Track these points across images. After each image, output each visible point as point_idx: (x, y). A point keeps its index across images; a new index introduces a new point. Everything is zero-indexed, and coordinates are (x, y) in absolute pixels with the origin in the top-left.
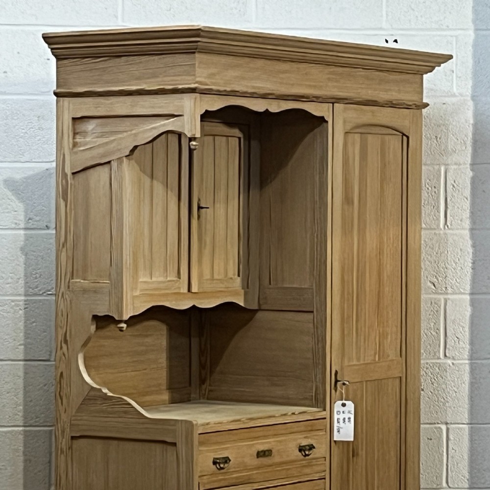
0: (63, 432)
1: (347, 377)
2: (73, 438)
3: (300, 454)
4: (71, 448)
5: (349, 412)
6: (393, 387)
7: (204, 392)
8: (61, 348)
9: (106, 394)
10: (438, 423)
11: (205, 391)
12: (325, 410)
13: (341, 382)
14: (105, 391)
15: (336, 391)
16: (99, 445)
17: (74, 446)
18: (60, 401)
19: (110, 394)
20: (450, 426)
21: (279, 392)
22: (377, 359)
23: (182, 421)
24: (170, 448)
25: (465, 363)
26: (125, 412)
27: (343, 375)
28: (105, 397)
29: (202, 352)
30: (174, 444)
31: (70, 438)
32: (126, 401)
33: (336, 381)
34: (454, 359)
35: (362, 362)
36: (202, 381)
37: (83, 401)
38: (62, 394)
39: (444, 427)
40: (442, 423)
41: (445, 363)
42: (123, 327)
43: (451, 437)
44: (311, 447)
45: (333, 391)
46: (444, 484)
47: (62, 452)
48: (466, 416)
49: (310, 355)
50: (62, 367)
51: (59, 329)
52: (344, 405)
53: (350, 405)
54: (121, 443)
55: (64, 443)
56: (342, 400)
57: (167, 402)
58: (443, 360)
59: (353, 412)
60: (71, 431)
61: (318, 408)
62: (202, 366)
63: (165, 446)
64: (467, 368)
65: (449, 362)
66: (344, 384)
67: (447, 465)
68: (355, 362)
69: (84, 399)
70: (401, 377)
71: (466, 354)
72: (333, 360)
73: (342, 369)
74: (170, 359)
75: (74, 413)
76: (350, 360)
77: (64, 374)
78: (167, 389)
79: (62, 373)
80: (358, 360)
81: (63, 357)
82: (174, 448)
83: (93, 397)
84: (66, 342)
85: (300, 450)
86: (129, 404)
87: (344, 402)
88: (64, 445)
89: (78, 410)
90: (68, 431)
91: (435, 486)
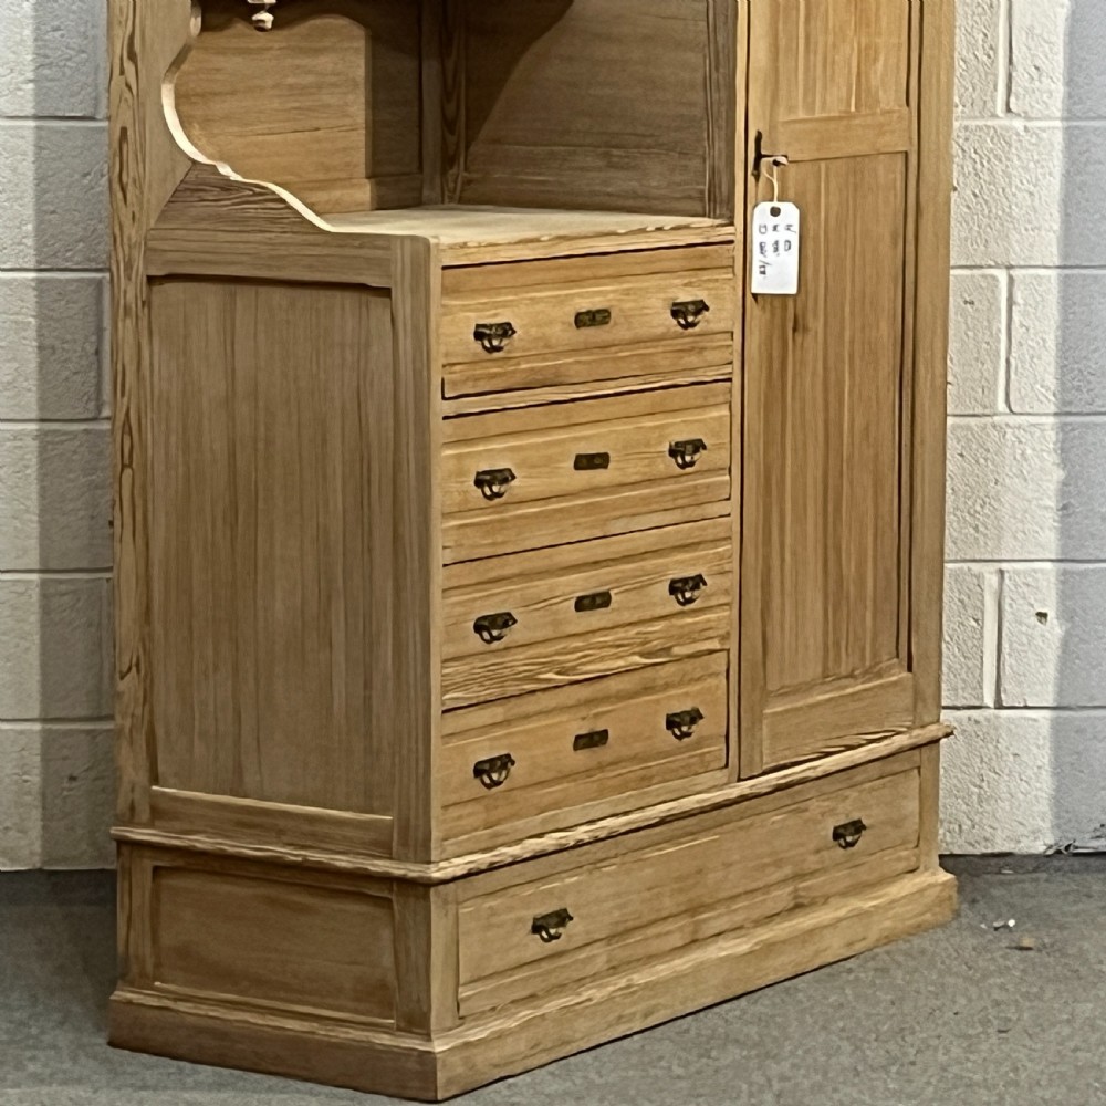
0: (129, 266)
1: (783, 147)
2: (151, 280)
3: (675, 322)
4: (147, 303)
5: (788, 228)
6: (888, 174)
7: (451, 185)
8: (122, 72)
9: (226, 179)
10: (990, 267)
11: (456, 183)
12: (732, 224)
13: (771, 159)
14: (225, 170)
15: (757, 177)
16: (211, 295)
17: (156, 300)
18: (120, 195)
19: (239, 178)
20: (1015, 273)
21: (622, 182)
22: (853, 109)
23: (403, 238)
24: (375, 301)
25: (1053, 130)
26: (273, 220)
27: (773, 144)
28: (227, 186)
29: (447, 94)
30: (386, 292)
31: (145, 279)
32: (274, 193)
33: (759, 157)
34: (1028, 118)
35: (817, 115)
36: (449, 160)
37: (172, 196)
38: (125, 179)
39: (1002, 275)
40: (997, 266)
41: (1008, 129)
42: (265, 22)
43: (1018, 298)
44: (701, 307)
45: (751, 179)
46: (1002, 406)
47: (127, 312)
48: (1055, 250)
49: (698, 97)
50: (126, 118)
51: (116, 27)
52: (775, 212)
53: (790, 212)
54: (263, 290)
55: (132, 290)
56: (772, 200)
57: (368, 207)
58: (1004, 121)
59: (796, 228)
60: (147, 262)
61: (715, 218)
62: (448, 125)
63: (364, 297)
64: (1058, 139)
65: (1018, 124)
66: (776, 163)
67: (1008, 361)
68: (801, 115)
69: (176, 191)
70: (906, 153)
71: (1057, 107)
72: (752, 110)
73: (772, 127)
75: (152, 223)
76: (791, 109)
77: (130, 133)
78: (367, 177)
79: (124, 131)
80: (810, 107)
81: (127, 95)
82: (387, 300)
83: (197, 185)
84: (132, 56)
85: (675, 314)
86: (282, 201)
87: (776, 204)
88: (131, 296)
89: (163, 216)
90: (139, 264)
91: (979, 411)
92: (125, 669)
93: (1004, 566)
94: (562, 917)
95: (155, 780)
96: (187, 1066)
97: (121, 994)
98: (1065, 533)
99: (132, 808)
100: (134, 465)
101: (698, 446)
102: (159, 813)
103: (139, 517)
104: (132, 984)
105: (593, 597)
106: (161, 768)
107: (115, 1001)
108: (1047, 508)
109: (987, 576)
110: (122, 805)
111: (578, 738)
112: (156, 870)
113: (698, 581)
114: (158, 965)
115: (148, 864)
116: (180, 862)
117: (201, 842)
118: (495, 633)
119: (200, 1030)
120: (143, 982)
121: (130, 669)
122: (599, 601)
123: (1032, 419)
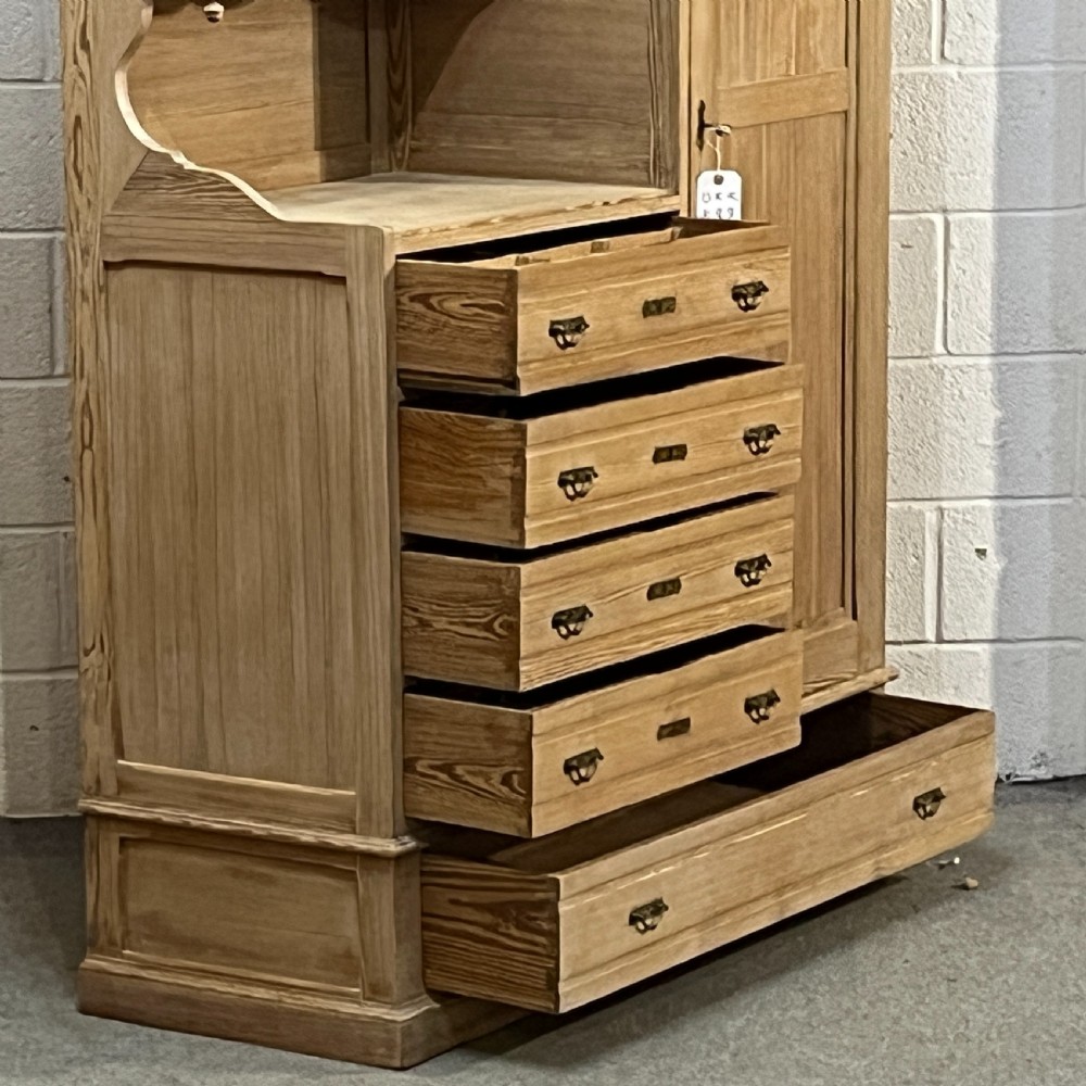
0: (85, 252)
1: (725, 117)
2: (108, 265)
3: (735, 304)
4: (104, 289)
5: (731, 196)
6: (826, 138)
7: (399, 155)
8: (76, 62)
9: (180, 167)
10: (926, 211)
11: (403, 152)
12: (677, 193)
13: (713, 129)
14: (179, 159)
15: (701, 147)
16: (167, 280)
17: (113, 287)
18: (75, 181)
19: (190, 166)
20: (951, 217)
21: (571, 152)
22: (793, 72)
23: (356, 228)
24: (330, 289)
25: (987, 76)
26: (226, 208)
27: (716, 111)
28: (180, 174)
29: (392, 64)
30: (341, 280)
31: (101, 264)
32: (228, 182)
33: (702, 126)
34: (960, 63)
35: (758, 81)
36: (396, 130)
37: (128, 184)
38: (80, 167)
39: (938, 219)
40: (934, 211)
41: (942, 75)
42: (216, 13)
43: (954, 240)
44: (760, 289)
45: (695, 149)
46: (939, 348)
47: (85, 298)
48: (989, 192)
49: (641, 67)
50: (79, 106)
51: (69, 16)
52: (719, 180)
53: (733, 181)
54: (218, 277)
55: (88, 275)
56: (715, 168)
57: (318, 180)
58: (936, 68)
59: (738, 196)
60: (103, 252)
61: (660, 187)
62: (395, 94)
63: (319, 283)
64: (992, 85)
65: (952, 70)
66: (720, 133)
67: (945, 304)
68: (743, 82)
69: (131, 179)
70: (846, 112)
71: (990, 54)
72: (694, 79)
73: (715, 93)
74: (322, 79)
75: (108, 210)
76: (733, 75)
77: (84, 119)
78: (316, 149)
79: (78, 119)
80: (751, 77)
81: (81, 83)
82: (341, 288)
83: (151, 174)
84: (85, 46)
85: (736, 297)
86: (236, 189)
87: (719, 172)
88: (87, 281)
89: (117, 204)
90: (96, 250)
91: (917, 352)
92: (89, 646)
93: (944, 504)
94: (658, 908)
95: (121, 754)
96: (156, 1032)
97: (90, 962)
98: (1003, 472)
99: (98, 782)
100: (94, 447)
101: (771, 431)
102: (125, 786)
103: (100, 497)
104: (101, 951)
105: (664, 584)
106: (126, 742)
107: (86, 969)
108: (984, 446)
109: (928, 514)
110: (88, 777)
111: (663, 727)
112: (123, 841)
113: (762, 562)
114: (126, 933)
115: (115, 837)
116: (146, 834)
117: (165, 815)
118: (572, 627)
119: (168, 998)
120: (112, 949)
121: (93, 647)
122: (669, 587)
123: (970, 360)
